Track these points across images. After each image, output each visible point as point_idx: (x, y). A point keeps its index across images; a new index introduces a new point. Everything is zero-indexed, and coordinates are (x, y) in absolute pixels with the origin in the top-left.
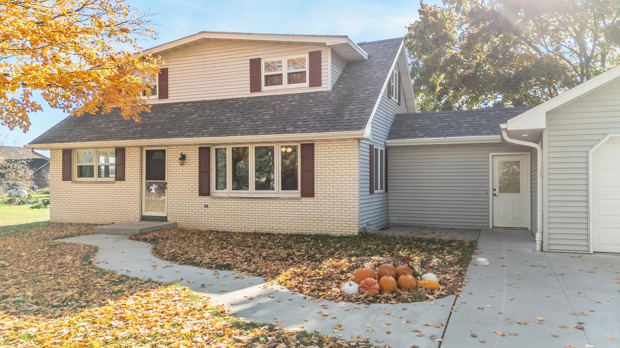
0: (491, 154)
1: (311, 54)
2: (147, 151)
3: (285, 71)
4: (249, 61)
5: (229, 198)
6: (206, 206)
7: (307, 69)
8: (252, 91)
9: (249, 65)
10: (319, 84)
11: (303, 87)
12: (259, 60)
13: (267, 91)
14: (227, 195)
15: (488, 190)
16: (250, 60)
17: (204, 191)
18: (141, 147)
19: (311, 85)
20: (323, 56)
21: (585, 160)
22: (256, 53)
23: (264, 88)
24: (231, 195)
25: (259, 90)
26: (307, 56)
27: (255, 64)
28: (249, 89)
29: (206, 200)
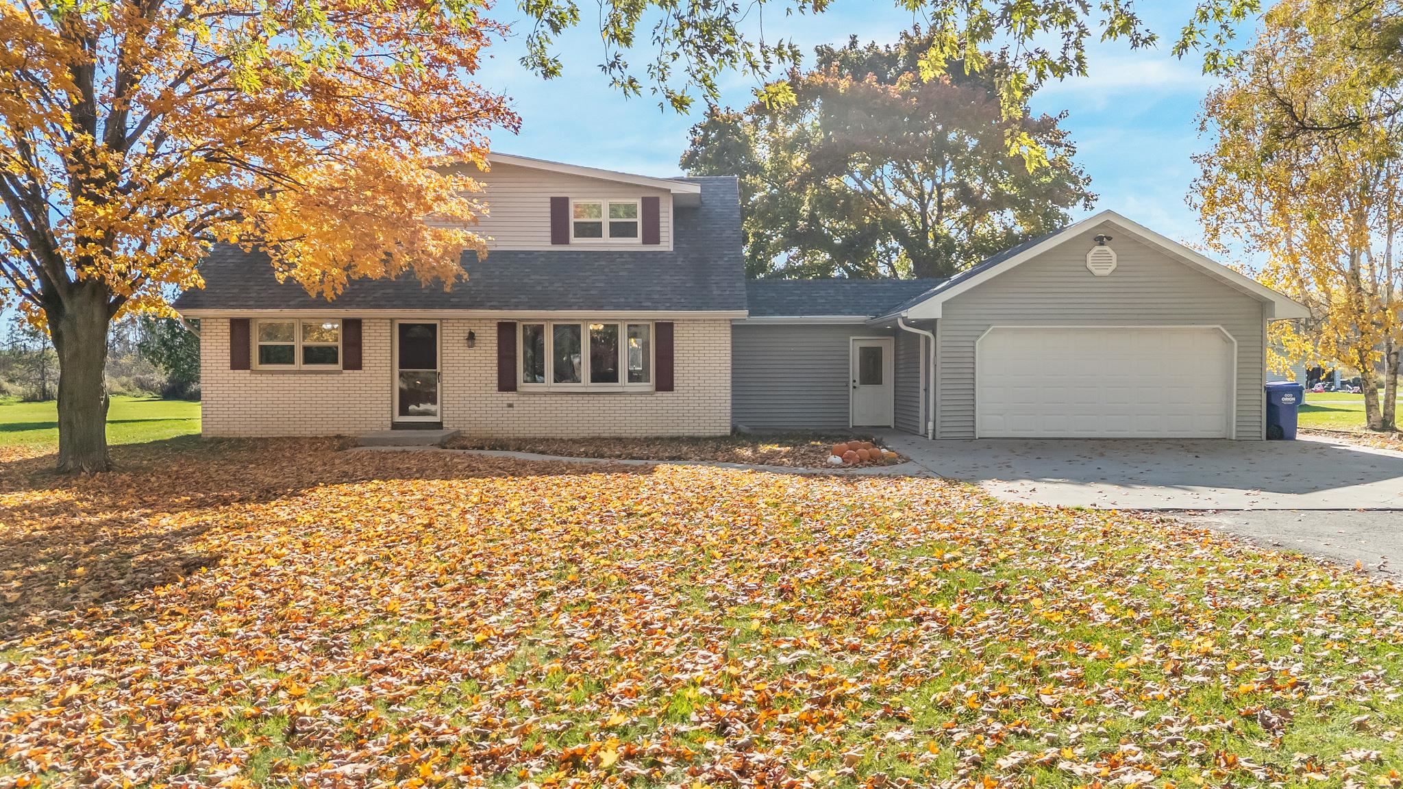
0: (852, 338)
1: (644, 200)
2: (401, 325)
3: (605, 220)
4: (549, 200)
5: (545, 394)
6: (510, 406)
7: (639, 220)
8: (554, 242)
9: (549, 205)
10: (657, 241)
11: (634, 244)
12: (566, 200)
13: (578, 244)
14: (546, 390)
15: (848, 382)
16: (552, 198)
17: (507, 383)
18: (392, 320)
19: (645, 242)
20: (661, 205)
21: (971, 349)
22: (562, 190)
23: (573, 239)
24: (552, 390)
25: (566, 241)
26: (639, 203)
27: (559, 207)
28: (550, 239)
29: (509, 396)
